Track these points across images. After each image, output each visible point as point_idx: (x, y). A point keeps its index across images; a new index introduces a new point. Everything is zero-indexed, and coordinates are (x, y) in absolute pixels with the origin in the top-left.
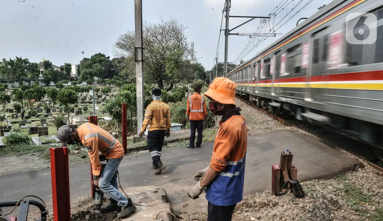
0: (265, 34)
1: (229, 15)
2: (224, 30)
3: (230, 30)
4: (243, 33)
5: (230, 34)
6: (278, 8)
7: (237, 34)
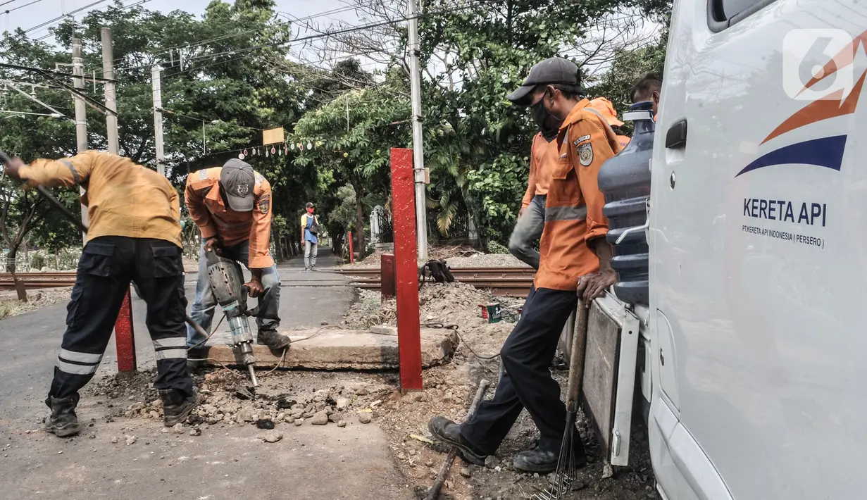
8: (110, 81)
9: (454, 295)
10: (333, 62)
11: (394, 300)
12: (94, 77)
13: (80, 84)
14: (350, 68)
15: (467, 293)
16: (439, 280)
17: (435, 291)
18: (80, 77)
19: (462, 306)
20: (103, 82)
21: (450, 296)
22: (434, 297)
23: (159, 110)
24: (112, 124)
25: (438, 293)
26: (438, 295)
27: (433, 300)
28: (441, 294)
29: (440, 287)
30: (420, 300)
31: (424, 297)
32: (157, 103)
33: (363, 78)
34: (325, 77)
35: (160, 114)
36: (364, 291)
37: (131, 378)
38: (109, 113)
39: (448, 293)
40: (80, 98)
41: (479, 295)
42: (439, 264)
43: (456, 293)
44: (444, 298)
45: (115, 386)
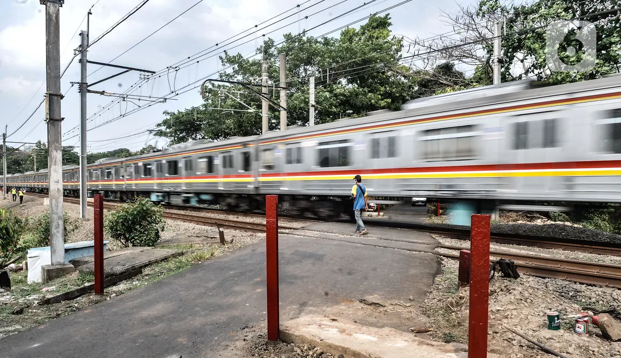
0: (150, 97)
1: (87, 59)
2: (78, 83)
3: (88, 84)
4: (113, 93)
5: (89, 91)
6: (190, 59)
7: (102, 93)
8: (284, 88)
9: (519, 292)
10: (435, 66)
11: (467, 288)
12: (274, 86)
13: (265, 90)
14: (447, 69)
15: (531, 291)
16: (506, 275)
17: (503, 286)
18: (265, 87)
19: (526, 304)
20: (279, 89)
21: (515, 292)
22: (502, 290)
23: (313, 106)
24: (283, 115)
25: (505, 287)
26: (505, 289)
27: (501, 293)
28: (507, 289)
29: (506, 282)
30: (489, 291)
31: (493, 289)
32: (312, 101)
33: (456, 76)
34: (427, 77)
35: (313, 108)
36: (446, 259)
37: (275, 346)
38: (282, 109)
39: (514, 289)
40: (265, 100)
41: (541, 292)
42: (508, 264)
43: (521, 290)
44: (510, 293)
45: (265, 350)
